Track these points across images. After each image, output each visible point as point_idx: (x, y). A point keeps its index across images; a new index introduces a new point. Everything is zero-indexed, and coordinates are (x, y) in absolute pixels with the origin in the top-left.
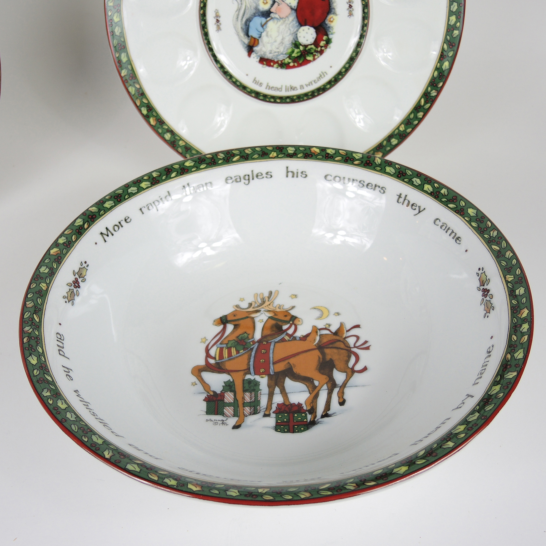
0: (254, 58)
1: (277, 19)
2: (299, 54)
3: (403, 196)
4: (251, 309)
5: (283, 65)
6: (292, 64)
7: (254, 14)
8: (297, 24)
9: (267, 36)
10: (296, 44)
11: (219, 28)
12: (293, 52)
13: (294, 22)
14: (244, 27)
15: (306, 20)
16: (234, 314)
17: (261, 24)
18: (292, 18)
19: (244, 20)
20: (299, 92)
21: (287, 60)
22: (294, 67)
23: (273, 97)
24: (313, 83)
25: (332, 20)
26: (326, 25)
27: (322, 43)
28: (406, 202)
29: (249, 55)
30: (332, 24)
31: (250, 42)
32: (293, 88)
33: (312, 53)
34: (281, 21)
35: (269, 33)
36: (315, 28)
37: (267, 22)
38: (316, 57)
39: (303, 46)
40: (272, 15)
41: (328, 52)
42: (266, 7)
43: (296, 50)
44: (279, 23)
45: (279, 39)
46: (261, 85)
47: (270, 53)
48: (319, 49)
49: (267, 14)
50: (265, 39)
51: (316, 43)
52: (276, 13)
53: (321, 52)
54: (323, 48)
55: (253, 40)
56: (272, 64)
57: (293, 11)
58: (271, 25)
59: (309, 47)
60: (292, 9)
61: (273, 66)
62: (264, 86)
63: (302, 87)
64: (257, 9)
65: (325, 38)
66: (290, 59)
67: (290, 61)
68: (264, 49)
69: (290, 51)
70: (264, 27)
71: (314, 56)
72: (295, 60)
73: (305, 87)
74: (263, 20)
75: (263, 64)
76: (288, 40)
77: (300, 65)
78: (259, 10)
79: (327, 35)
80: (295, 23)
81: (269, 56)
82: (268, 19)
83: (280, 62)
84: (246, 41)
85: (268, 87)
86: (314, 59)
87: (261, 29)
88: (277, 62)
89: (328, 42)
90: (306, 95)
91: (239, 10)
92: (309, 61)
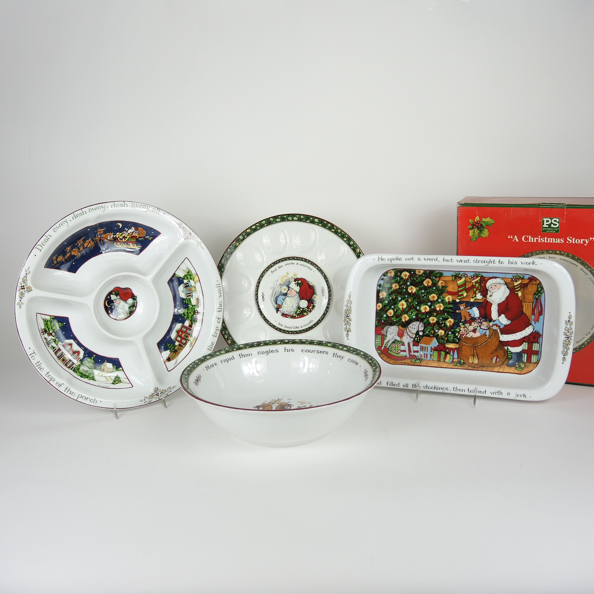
0: (279, 314)
1: (290, 296)
2: (300, 312)
3: (335, 354)
4: (270, 403)
5: (292, 317)
6: (297, 317)
7: (280, 294)
8: (299, 299)
9: (285, 304)
10: (299, 308)
11: (263, 300)
12: (298, 311)
13: (298, 298)
14: (275, 300)
15: (303, 297)
16: (262, 405)
17: (283, 299)
18: (297, 296)
19: (275, 297)
20: (300, 329)
21: (295, 315)
22: (298, 318)
23: (288, 331)
24: (307, 325)
25: (315, 297)
26: (313, 299)
27: (311, 307)
28: (337, 356)
29: (277, 312)
30: (315, 299)
31: (277, 307)
32: (297, 327)
33: (306, 312)
34: (292, 297)
35: (286, 303)
36: (307, 301)
37: (286, 298)
38: (308, 313)
39: (302, 308)
40: (288, 295)
41: (313, 311)
42: (285, 292)
43: (299, 310)
44: (291, 299)
45: (291, 306)
46: (282, 326)
47: (287, 312)
48: (309, 310)
49: (286, 295)
50: (284, 305)
51: (308, 307)
52: (289, 294)
53: (311, 311)
54: (311, 310)
55: (279, 306)
56: (288, 316)
57: (297, 294)
58: (287, 299)
59: (305, 309)
60: (297, 292)
61: (288, 317)
62: (284, 326)
63: (301, 327)
64: (281, 292)
65: (312, 305)
66: (296, 314)
67: (296, 315)
68: (284, 310)
69: (296, 310)
70: (284, 300)
71: (307, 313)
72: (298, 315)
73: (303, 327)
74: (284, 297)
75: (284, 316)
76: (295, 306)
77: (301, 317)
78: (282, 293)
79: (313, 304)
80: (298, 299)
81: (286, 313)
82: (286, 297)
83: (291, 316)
84: (276, 306)
85: (285, 327)
86: (307, 315)
87: (283, 301)
88: (290, 316)
89: (314, 307)
90: (303, 330)
91: (273, 292)
92: (305, 315)
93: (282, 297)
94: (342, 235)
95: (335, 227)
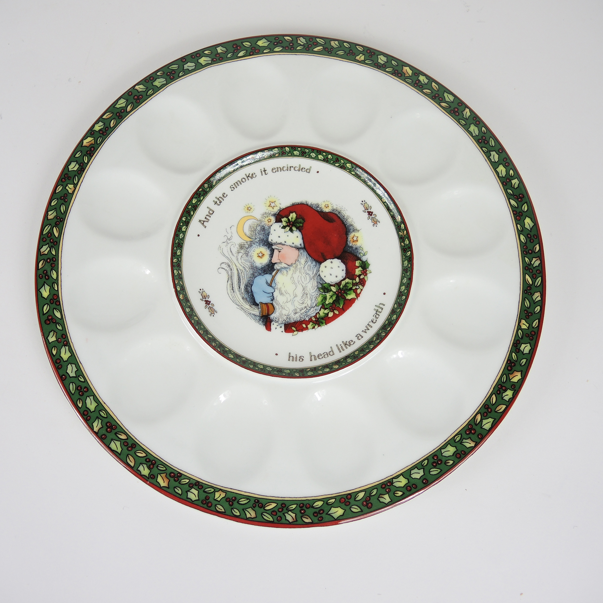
0: (277, 329)
1: (285, 268)
2: (334, 298)
5: (319, 321)
6: (331, 315)
7: (253, 274)
8: (314, 263)
9: (281, 294)
10: (325, 288)
11: (213, 312)
12: (325, 298)
13: (309, 263)
14: (246, 296)
15: (322, 254)
17: (267, 283)
18: (304, 258)
19: (242, 287)
20: (359, 344)
21: (322, 312)
22: (335, 317)
23: (326, 366)
24: (371, 324)
25: (355, 239)
26: (352, 247)
27: (358, 271)
29: (268, 328)
30: (358, 244)
31: (262, 311)
32: (347, 344)
33: (351, 289)
34: (292, 268)
35: (283, 290)
36: (338, 258)
37: (273, 277)
38: (359, 291)
39: (334, 286)
40: (276, 267)
41: (370, 279)
42: (265, 260)
43: (328, 295)
44: (290, 272)
45: (299, 291)
46: (301, 359)
47: (296, 313)
48: (357, 280)
49: (270, 268)
50: (280, 299)
51: (350, 274)
52: (280, 263)
53: (363, 283)
54: (362, 277)
55: (265, 307)
56: (304, 326)
57: (302, 251)
58: (279, 278)
59: (343, 283)
60: (298, 249)
61: (307, 328)
62: (307, 358)
63: (359, 336)
64: (253, 267)
65: (357, 263)
66: (325, 309)
67: (326, 311)
68: (284, 312)
69: (320, 299)
70: (273, 285)
71: (355, 291)
72: (333, 307)
73: (363, 334)
74: (268, 277)
75: (293, 331)
76: (312, 287)
77: (342, 311)
78: (256, 267)
79: (359, 259)
80: (311, 263)
81: (296, 317)
82: (274, 273)
83: (314, 319)
84: (256, 311)
85: (312, 357)
86: (358, 295)
87: (270, 290)
88: (310, 320)
89: (365, 266)
90: (370, 342)
91: (231, 278)
92: (353, 301)
93: (261, 281)
94: (347, 52)
95: (318, 40)
